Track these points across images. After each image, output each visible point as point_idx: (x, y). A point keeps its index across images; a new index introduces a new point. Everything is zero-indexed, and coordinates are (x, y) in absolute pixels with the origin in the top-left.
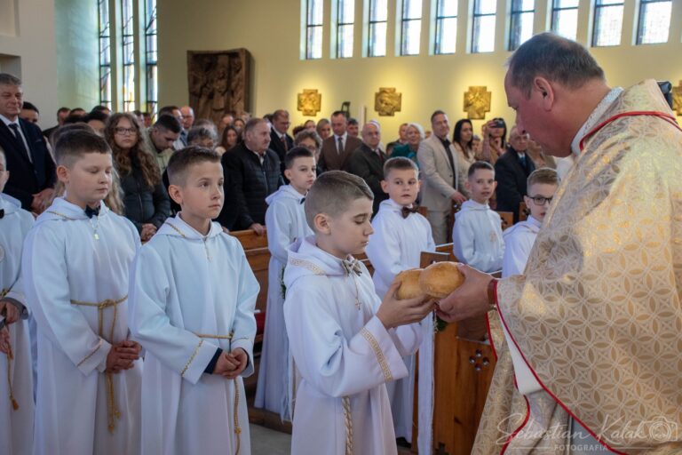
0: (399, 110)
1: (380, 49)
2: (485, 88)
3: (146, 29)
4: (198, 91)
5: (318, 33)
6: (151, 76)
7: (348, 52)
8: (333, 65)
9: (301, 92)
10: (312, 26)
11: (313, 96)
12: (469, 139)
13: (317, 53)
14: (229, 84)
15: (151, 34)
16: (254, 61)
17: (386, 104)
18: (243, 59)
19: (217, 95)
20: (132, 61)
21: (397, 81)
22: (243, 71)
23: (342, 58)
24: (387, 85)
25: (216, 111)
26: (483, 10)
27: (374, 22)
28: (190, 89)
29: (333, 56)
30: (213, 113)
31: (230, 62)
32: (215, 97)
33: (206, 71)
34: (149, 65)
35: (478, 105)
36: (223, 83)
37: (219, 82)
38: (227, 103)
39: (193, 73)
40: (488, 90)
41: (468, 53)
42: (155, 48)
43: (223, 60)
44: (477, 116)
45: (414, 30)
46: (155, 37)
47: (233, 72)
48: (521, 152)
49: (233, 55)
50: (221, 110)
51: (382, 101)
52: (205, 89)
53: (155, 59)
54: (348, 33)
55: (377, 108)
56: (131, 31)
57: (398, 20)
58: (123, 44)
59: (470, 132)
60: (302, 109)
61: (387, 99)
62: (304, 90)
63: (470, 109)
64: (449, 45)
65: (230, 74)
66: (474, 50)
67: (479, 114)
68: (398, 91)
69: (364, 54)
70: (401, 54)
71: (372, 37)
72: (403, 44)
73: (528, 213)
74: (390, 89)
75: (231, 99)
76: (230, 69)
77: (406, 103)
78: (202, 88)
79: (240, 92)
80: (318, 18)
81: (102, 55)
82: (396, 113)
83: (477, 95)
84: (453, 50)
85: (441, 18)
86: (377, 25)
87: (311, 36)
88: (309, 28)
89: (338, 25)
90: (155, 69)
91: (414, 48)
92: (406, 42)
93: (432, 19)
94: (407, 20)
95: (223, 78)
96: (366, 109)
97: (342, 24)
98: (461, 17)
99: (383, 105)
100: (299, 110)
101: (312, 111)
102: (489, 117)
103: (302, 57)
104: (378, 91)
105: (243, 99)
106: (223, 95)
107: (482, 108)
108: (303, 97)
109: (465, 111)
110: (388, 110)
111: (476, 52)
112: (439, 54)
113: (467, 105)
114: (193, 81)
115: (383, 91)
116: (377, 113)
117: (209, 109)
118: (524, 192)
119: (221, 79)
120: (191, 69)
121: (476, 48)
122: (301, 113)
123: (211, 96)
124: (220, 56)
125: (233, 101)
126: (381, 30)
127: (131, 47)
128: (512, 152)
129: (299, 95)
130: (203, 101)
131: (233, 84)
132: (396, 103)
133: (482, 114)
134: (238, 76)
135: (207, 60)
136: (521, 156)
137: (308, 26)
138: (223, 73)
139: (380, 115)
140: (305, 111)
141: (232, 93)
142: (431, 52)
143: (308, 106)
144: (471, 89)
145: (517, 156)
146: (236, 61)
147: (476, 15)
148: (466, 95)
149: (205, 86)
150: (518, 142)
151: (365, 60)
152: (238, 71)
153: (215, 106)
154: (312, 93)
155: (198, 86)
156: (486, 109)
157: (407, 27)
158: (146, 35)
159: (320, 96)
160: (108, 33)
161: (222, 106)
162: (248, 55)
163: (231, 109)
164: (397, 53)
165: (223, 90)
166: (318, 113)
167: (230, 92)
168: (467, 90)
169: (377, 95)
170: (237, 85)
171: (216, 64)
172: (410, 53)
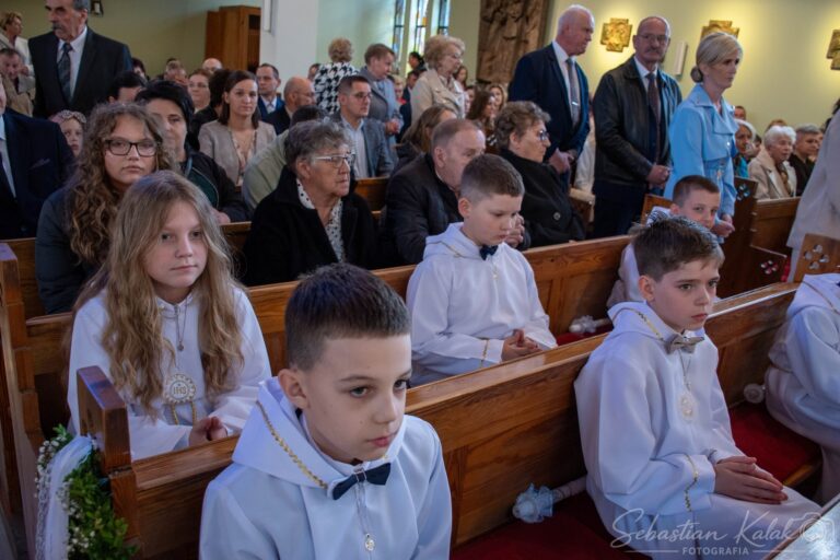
4: (490, 16)
9: (608, 21)
11: (622, 26)
14: (524, 9)
19: (510, 21)
24: (721, 15)
25: (507, 39)
28: (482, 12)
30: (504, 41)
32: (508, 22)
36: (518, 7)
37: (514, 6)
38: (521, 30)
50: (513, 38)
52: (498, 14)
60: (607, 42)
62: (612, 19)
68: (734, 26)
74: (723, 22)
75: (526, 27)
78: (495, 12)
79: (536, 19)
96: (687, 47)
100: (602, 43)
101: (617, 45)
104: (707, 24)
105: (537, 27)
106: (517, 21)
108: (610, 28)
109: (829, 57)
113: (834, 50)
115: (714, 25)
117: (500, 37)
122: (604, 47)
123: (503, 23)
125: (527, 29)
129: (605, 25)
130: (495, 26)
131: (530, 8)
140: (610, 44)
141: (527, 19)
143: (614, 40)
148: (836, 34)
149: (498, 10)
153: (506, 35)
154: (621, 23)
155: (491, 10)
159: (631, 27)
161: (514, 34)
163: (523, 38)
165: (517, 16)
166: (625, 49)
167: (525, 17)
168: (838, 27)
169: (705, 30)
170: (534, 10)
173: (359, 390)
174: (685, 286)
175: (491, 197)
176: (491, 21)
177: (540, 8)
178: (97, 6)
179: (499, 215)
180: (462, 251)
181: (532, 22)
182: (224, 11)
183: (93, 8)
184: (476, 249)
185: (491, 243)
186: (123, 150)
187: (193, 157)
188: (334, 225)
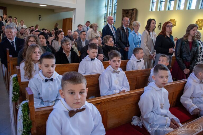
0: (175, 26)
1: (172, 8)
5: (155, 4)
8: (158, 13)
10: (154, 2)
13: (154, 9)
14: (131, 17)
16: (138, 12)
18: (135, 11)
20: (111, 12)
21: (175, 17)
22: (135, 14)
23: (161, 11)
27: (171, 1)
28: (122, 18)
29: (158, 10)
33: (126, 14)
39: (123, 15)
41: (199, 9)
42: (116, 9)
43: (131, 11)
47: (133, 14)
49: (133, 10)
53: (116, 11)
54: (163, 4)
56: (112, 5)
58: (110, 8)
66: (201, 8)
67: (200, 28)
68: (175, 20)
69: (167, 10)
71: (170, 5)
72: (179, 6)
74: (173, 19)
75: (131, 21)
76: (132, 14)
77: (177, 24)
79: (133, 19)
81: (106, 11)
83: (200, 22)
84: (194, 8)
87: (153, 5)
88: (153, 3)
90: (116, 14)
92: (180, 6)
95: (130, 16)
97: (162, 1)
103: (150, 10)
107: (201, 26)
112: (190, 9)
115: (171, 20)
119: (129, 16)
120: (123, 14)
124: (130, 10)
126: (173, 3)
132: (174, 23)
133: (201, 28)
135: (127, 11)
138: (130, 14)
142: (187, 9)
148: (197, 22)
158: (115, 6)
160: (107, 6)
162: (137, 10)
163: (131, 24)
164: (177, 9)
167: (131, 19)
168: (197, 20)
170: (133, 17)
171: (129, 12)
172: (181, 9)
173: (47, 66)
174: (114, 61)
175: (92, 50)
177: (134, 17)
178: (40, 18)
179: (94, 53)
180: (88, 59)
181: (133, 20)
182: (67, 19)
183: (39, 19)
184: (90, 59)
185: (93, 58)
186: (30, 42)
187: (48, 45)
188: (69, 57)
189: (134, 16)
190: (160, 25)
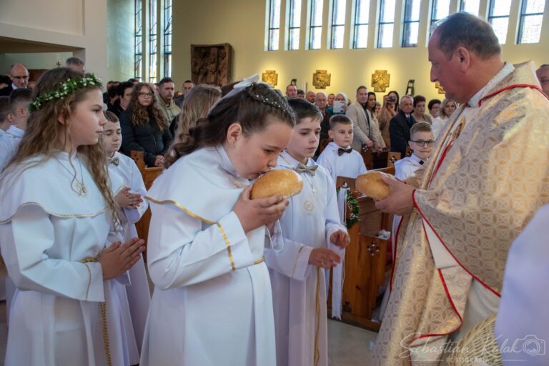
0: (329, 85)
1: (317, 45)
2: (386, 71)
3: (165, 31)
4: (198, 71)
5: (277, 33)
6: (168, 61)
7: (296, 46)
8: (286, 55)
9: (265, 72)
10: (273, 29)
11: (272, 75)
12: (373, 106)
13: (275, 46)
14: (217, 66)
15: (168, 34)
16: (234, 52)
17: (321, 80)
18: (227, 50)
19: (210, 73)
20: (156, 51)
21: (328, 66)
22: (227, 58)
23: (292, 50)
24: (321, 67)
26: (386, 19)
27: (314, 27)
28: (192, 69)
29: (286, 49)
31: (218, 53)
32: (209, 75)
33: (203, 58)
34: (166, 54)
35: (381, 82)
36: (214, 66)
37: (211, 65)
39: (194, 59)
40: (388, 73)
41: (375, 48)
42: (170, 43)
43: (214, 51)
44: (380, 90)
45: (340, 33)
46: (170, 36)
47: (220, 59)
48: (407, 114)
49: (220, 47)
51: (317, 79)
52: (202, 70)
53: (170, 49)
54: (296, 34)
55: (314, 84)
56: (155, 32)
57: (329, 25)
58: (150, 41)
59: (374, 101)
61: (321, 78)
62: (267, 71)
63: (376, 85)
64: (362, 43)
65: (218, 60)
66: (379, 46)
67: (382, 89)
68: (328, 73)
69: (307, 48)
70: (331, 48)
71: (312, 37)
72: (332, 41)
73: (411, 153)
74: (323, 71)
76: (218, 57)
77: (333, 81)
78: (200, 69)
79: (225, 72)
80: (277, 24)
81: (137, 47)
82: (327, 87)
83: (381, 76)
84: (365, 46)
85: (358, 25)
86: (316, 29)
87: (272, 36)
88: (271, 31)
89: (290, 28)
90: (170, 57)
91: (339, 44)
92: (334, 40)
93: (352, 25)
94: (336, 26)
95: (214, 62)
96: (307, 84)
97: (293, 28)
98: (371, 24)
99: (319, 82)
102: (388, 90)
103: (266, 49)
104: (315, 72)
106: (213, 73)
107: (384, 84)
108: (266, 76)
109: (372, 86)
110: (321, 85)
111: (381, 48)
112: (356, 48)
113: (374, 83)
114: (194, 64)
115: (318, 72)
116: (314, 87)
118: (408, 138)
119: (212, 63)
120: (193, 57)
121: (381, 45)
123: (206, 74)
124: (212, 49)
126: (318, 32)
127: (155, 42)
128: (402, 113)
129: (263, 74)
130: (201, 77)
131: (220, 67)
132: (327, 80)
133: (384, 89)
134: (223, 61)
135: (203, 51)
136: (407, 116)
137: (270, 29)
138: (214, 59)
139: (316, 88)
141: (220, 72)
142: (351, 47)
143: (269, 82)
144: (377, 72)
145: (405, 116)
146: (222, 51)
147: (380, 23)
148: (373, 76)
149: (202, 67)
150: (407, 107)
151: (307, 52)
152: (223, 58)
153: (208, 81)
154: (271, 73)
155: (198, 68)
156: (386, 85)
157: (335, 30)
158: (165, 35)
159: (277, 75)
160: (140, 33)
162: (230, 48)
164: (328, 47)
165: (213, 71)
167: (218, 71)
168: (374, 73)
169: (315, 75)
170: (223, 67)
171: (209, 54)
172: (337, 47)
176: (198, 74)
177: (227, 66)
181: (223, 74)
189: (224, 64)
190: (293, 83)
